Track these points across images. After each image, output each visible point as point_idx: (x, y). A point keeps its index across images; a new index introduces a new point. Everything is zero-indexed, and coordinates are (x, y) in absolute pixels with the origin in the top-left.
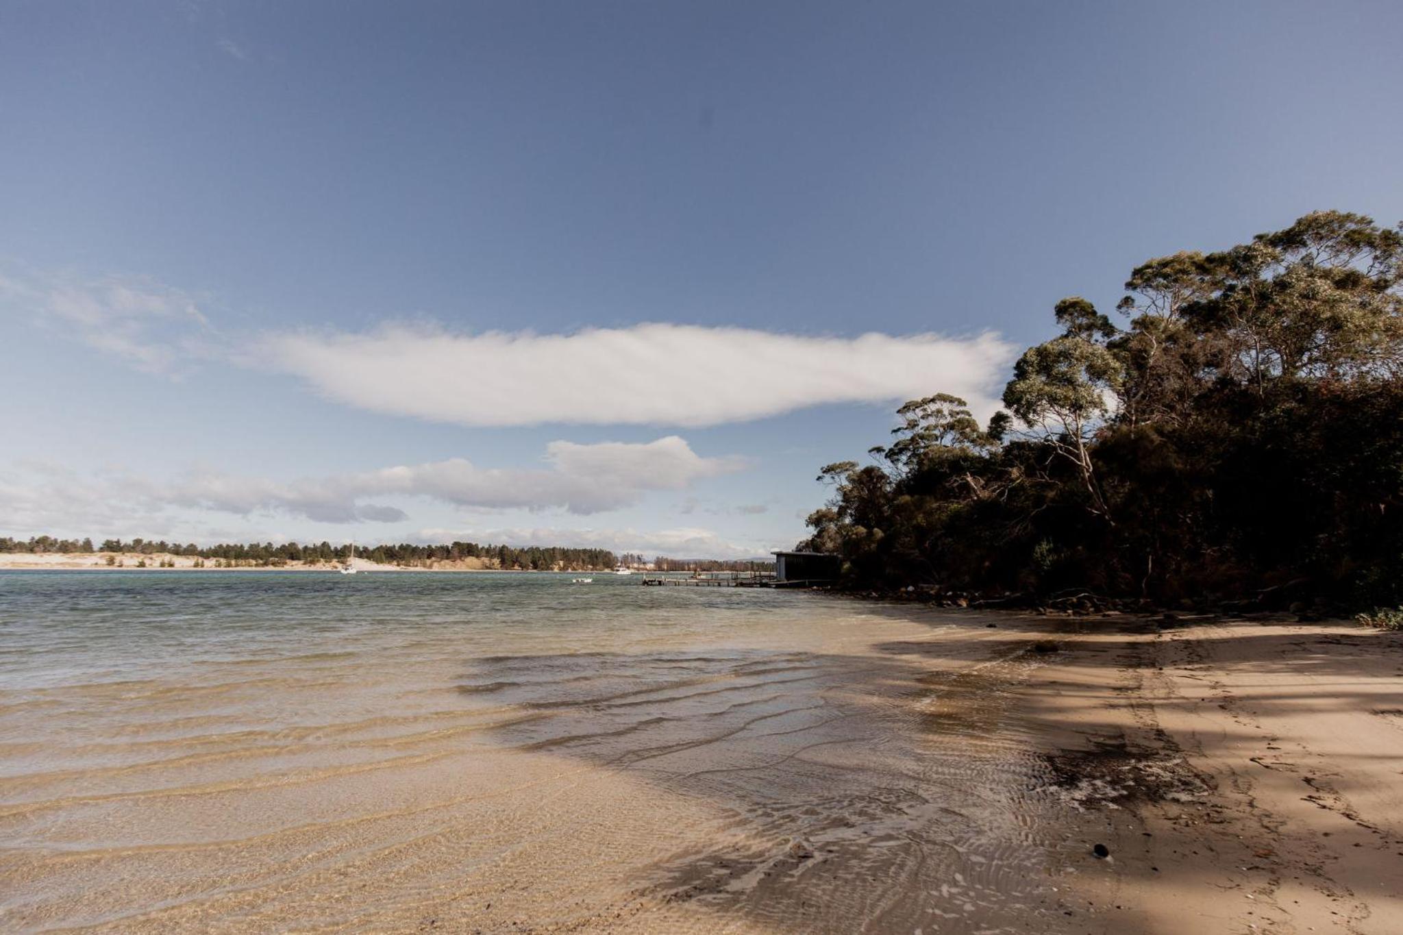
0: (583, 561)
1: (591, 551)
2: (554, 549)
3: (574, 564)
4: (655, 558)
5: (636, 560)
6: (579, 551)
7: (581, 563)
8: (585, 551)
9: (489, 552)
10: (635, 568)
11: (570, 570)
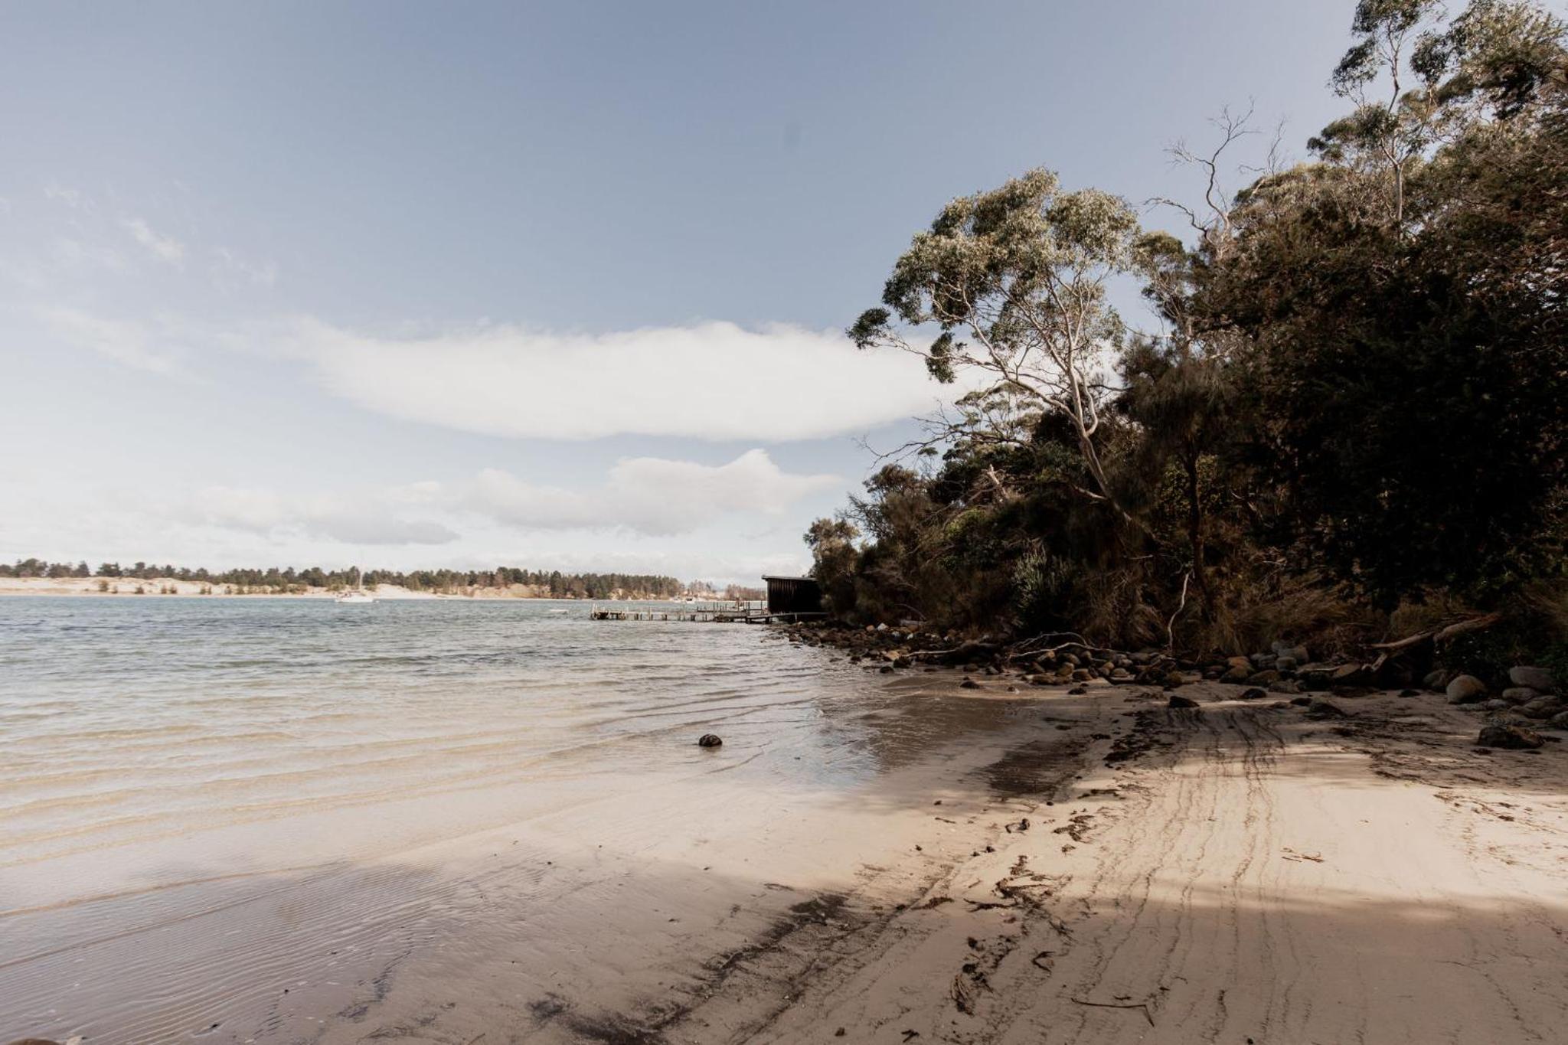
0: (645, 590)
1: (654, 578)
2: (613, 575)
3: (635, 592)
4: (725, 587)
5: (705, 587)
6: (642, 578)
7: (642, 591)
8: (647, 579)
9: (539, 579)
10: (704, 597)
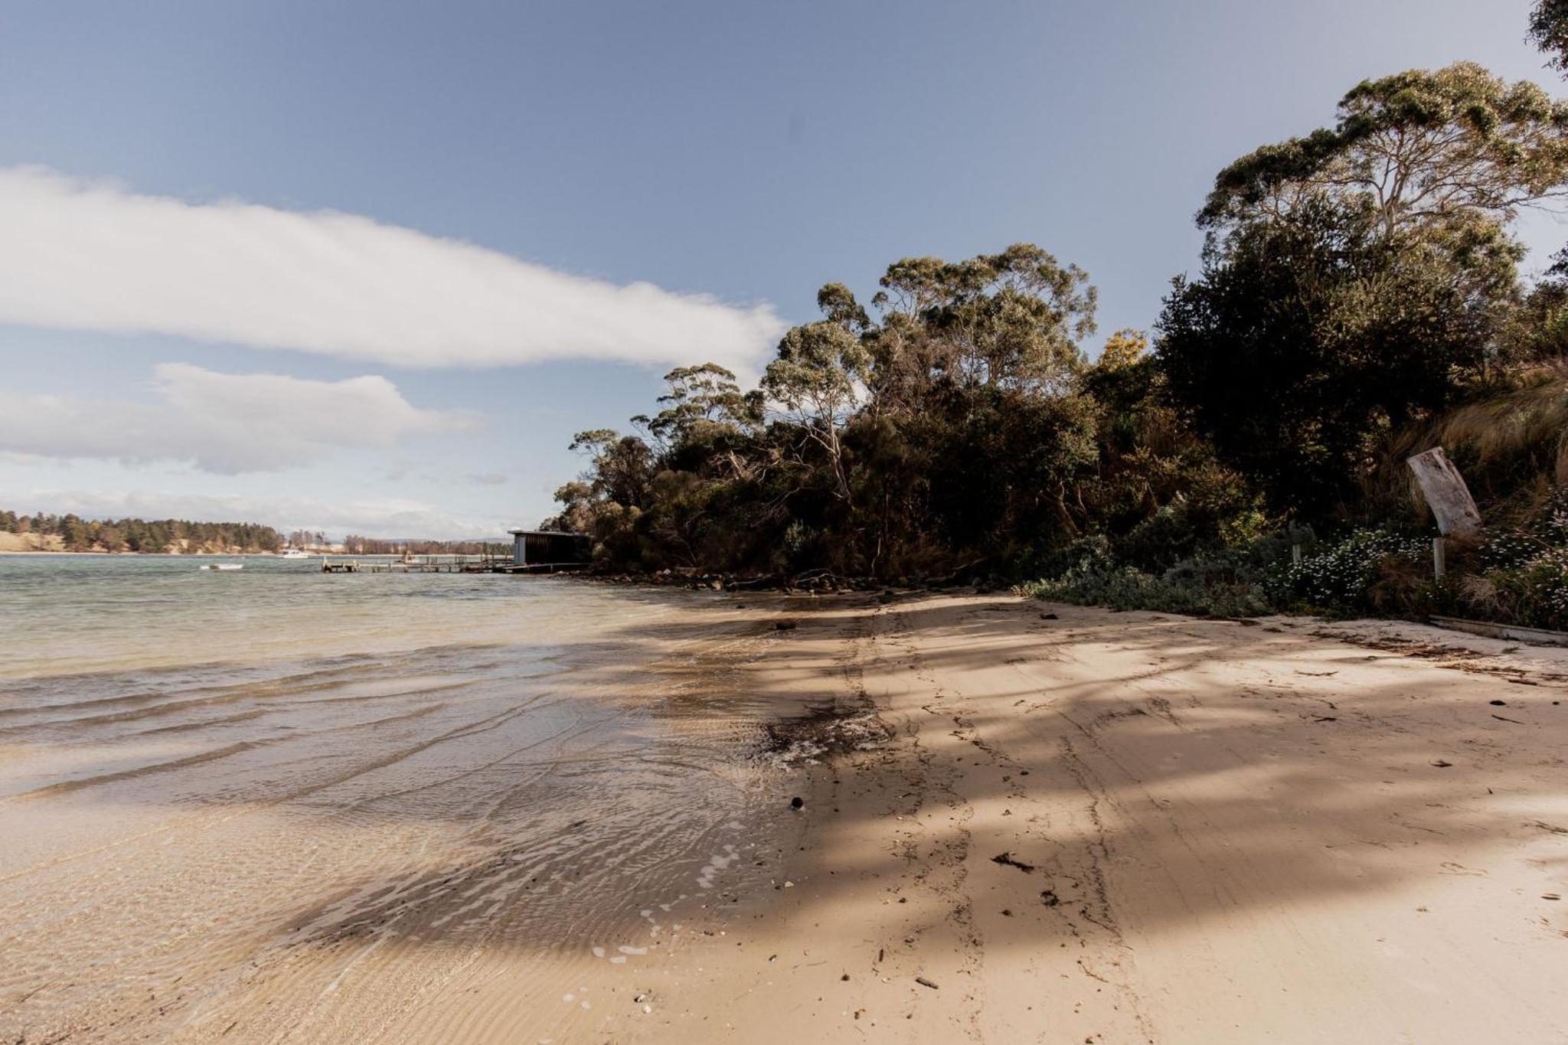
0: (225, 541)
1: (237, 526)
2: (170, 523)
3: (209, 544)
4: (343, 537)
5: (314, 539)
6: (218, 525)
7: (220, 542)
8: (226, 527)
9: (36, 524)
10: (312, 550)
11: (200, 553)
